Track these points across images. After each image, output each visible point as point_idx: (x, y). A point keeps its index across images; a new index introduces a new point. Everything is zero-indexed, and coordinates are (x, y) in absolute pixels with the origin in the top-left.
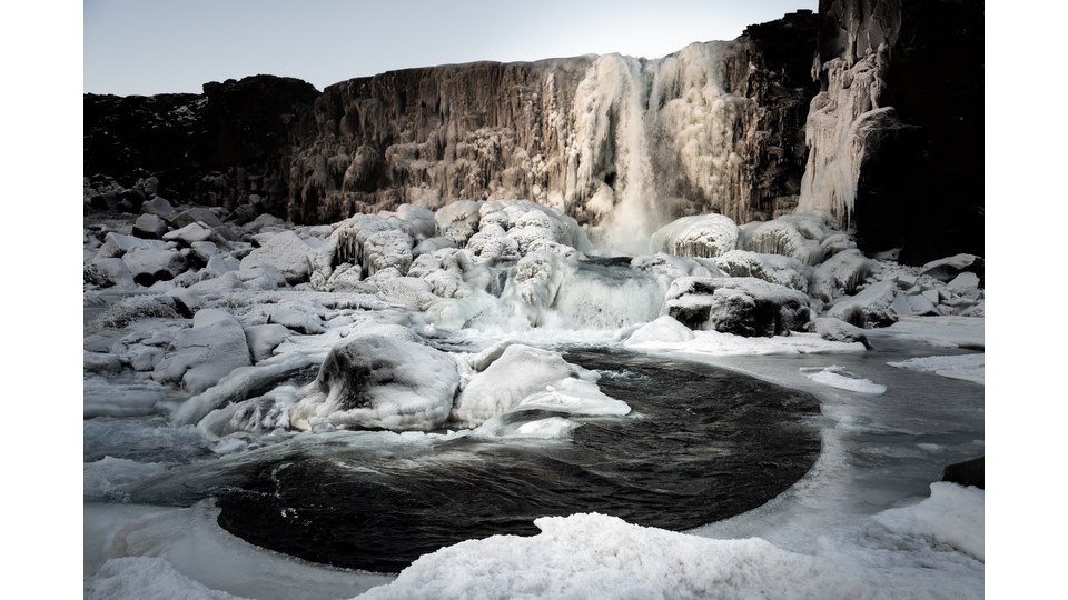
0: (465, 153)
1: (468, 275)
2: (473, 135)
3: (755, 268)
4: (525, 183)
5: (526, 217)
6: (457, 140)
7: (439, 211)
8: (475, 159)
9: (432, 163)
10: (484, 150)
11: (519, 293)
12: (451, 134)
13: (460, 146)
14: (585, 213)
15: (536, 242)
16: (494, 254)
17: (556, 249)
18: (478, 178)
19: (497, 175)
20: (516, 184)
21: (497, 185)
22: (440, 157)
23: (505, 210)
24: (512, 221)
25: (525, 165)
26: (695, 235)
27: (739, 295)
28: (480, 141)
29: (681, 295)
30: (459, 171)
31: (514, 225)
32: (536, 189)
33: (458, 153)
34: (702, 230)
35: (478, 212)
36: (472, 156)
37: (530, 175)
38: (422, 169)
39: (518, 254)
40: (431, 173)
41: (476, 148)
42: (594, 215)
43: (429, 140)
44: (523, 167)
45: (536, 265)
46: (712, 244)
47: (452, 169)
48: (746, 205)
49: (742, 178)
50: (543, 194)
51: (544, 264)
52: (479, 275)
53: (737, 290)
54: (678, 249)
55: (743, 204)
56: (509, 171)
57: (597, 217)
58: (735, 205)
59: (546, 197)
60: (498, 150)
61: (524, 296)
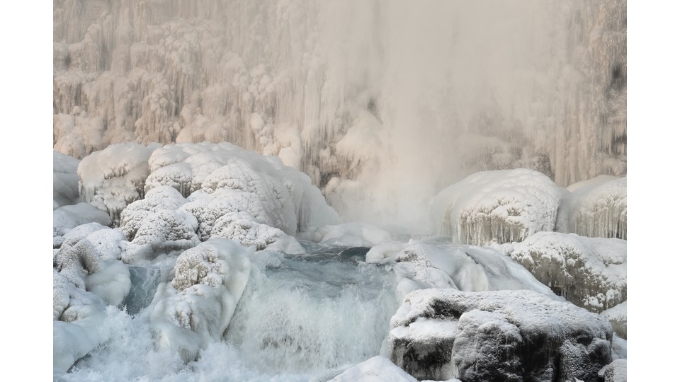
0: (143, 61)
1: (95, 278)
2: (157, 32)
3: (572, 261)
4: (239, 110)
5: (219, 174)
6: (132, 39)
7: (86, 160)
8: (160, 70)
9: (91, 75)
10: (174, 56)
11: (171, 311)
12: (123, 29)
13: (136, 49)
14: (333, 160)
15: (225, 218)
16: (155, 239)
17: (252, 231)
18: (163, 101)
19: (195, 95)
20: (225, 111)
21: (194, 113)
22: (104, 65)
23: (188, 160)
24: (196, 180)
25: (238, 81)
26: (488, 204)
27: (496, 322)
28: (169, 40)
29: (413, 320)
30: (134, 88)
31: (199, 187)
32: (255, 121)
33: (134, 60)
34: (499, 196)
35: (146, 162)
36: (154, 64)
37: (246, 97)
38: (75, 84)
39: (195, 237)
40: (89, 91)
41: (162, 52)
42: (349, 163)
43: (87, 39)
44: (235, 84)
45: (205, 264)
46: (514, 219)
47: (122, 85)
48: (590, 149)
49: (582, 106)
50: (267, 128)
51: (218, 262)
52: (112, 279)
53: (496, 314)
54: (463, 226)
55: (585, 148)
56: (213, 91)
57: (353, 166)
58: (572, 150)
59: (272, 133)
60: (197, 57)
61: (178, 315)
